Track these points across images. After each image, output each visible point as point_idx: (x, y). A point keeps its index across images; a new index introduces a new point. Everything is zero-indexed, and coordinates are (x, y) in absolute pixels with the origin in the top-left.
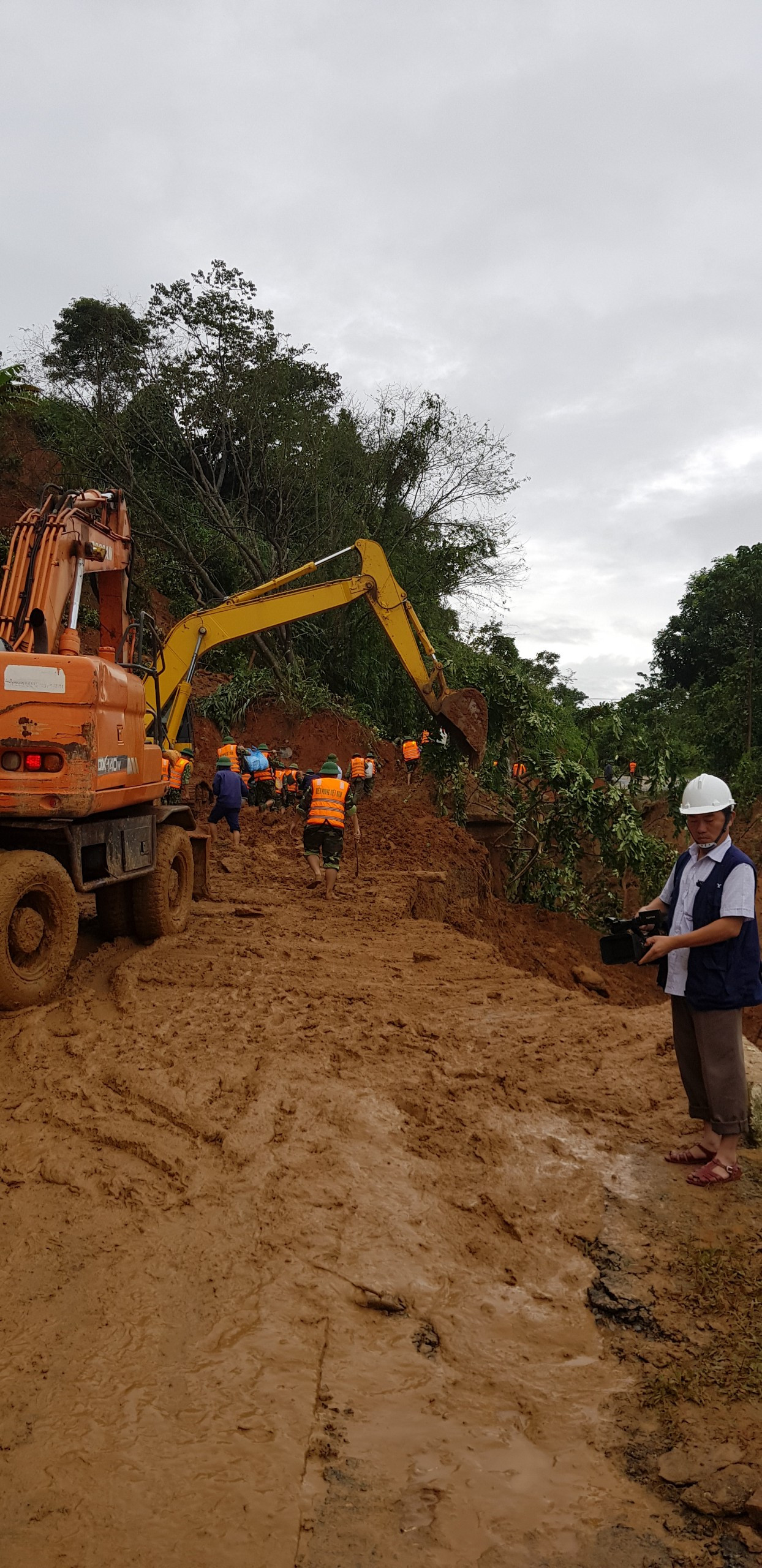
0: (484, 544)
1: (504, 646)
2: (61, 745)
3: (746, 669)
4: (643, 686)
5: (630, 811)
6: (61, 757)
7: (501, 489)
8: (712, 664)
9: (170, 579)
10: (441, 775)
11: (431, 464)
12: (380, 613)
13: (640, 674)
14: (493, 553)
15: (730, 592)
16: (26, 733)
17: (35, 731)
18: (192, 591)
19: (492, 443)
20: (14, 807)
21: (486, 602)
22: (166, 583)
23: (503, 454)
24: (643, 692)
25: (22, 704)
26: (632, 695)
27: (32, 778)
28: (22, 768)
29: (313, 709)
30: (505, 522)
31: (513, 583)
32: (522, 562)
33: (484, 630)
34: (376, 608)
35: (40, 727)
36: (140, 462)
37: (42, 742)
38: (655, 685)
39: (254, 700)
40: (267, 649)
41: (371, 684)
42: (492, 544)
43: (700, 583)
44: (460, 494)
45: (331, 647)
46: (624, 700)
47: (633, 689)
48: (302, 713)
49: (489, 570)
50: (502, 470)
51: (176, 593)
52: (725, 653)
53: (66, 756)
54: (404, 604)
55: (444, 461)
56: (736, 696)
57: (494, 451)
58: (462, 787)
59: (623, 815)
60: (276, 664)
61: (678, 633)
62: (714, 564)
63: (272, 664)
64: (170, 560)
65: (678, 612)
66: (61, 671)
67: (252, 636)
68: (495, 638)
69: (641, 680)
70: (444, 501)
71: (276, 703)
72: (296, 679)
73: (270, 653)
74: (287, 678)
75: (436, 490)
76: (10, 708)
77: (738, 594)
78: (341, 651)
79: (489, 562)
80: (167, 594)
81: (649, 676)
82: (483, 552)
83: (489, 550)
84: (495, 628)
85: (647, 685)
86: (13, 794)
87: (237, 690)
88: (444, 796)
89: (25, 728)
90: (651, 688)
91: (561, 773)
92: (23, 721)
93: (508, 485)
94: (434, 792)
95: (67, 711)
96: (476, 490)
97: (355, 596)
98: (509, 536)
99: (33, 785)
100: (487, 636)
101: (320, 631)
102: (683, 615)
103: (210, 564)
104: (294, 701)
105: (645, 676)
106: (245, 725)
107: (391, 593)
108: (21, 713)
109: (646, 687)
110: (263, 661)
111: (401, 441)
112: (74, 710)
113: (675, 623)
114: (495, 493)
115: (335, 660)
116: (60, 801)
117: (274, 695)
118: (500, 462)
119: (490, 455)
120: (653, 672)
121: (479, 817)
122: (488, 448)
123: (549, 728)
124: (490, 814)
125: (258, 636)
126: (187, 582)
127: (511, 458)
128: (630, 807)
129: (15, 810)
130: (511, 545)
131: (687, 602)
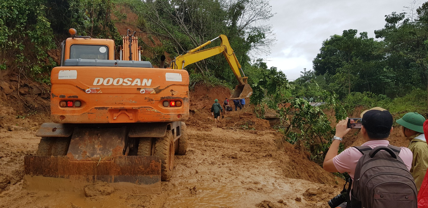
0: (261, 35)
1: (263, 65)
2: (181, 98)
3: (347, 68)
4: (302, 75)
5: (323, 114)
6: (181, 102)
7: (268, 17)
8: (332, 67)
9: (170, 48)
10: (256, 104)
11: (246, 11)
12: (228, 56)
13: (301, 72)
14: (264, 37)
15: (342, 44)
16: (173, 95)
17: (175, 94)
18: (176, 52)
19: (265, 3)
20: (169, 118)
21: (264, 51)
22: (168, 50)
23: (268, 6)
24: (302, 77)
25: (171, 85)
26: (299, 78)
27: (174, 109)
28: (169, 106)
29: (215, 85)
30: (270, 26)
31: (272, 45)
32: (275, 38)
33: (258, 60)
34: (227, 54)
35: (176, 92)
36: (160, 15)
37: (177, 97)
38: (306, 75)
39: (196, 83)
40: (199, 67)
41: (229, 77)
42: (264, 35)
43: (326, 43)
44: (255, 19)
45: (217, 66)
46: (297, 80)
47: (299, 77)
48: (212, 86)
49: (263, 42)
50: (268, 11)
51: (171, 52)
52: (336, 64)
53: (183, 101)
54: (233, 54)
55: (250, 9)
56: (344, 77)
57: (265, 5)
58: (263, 108)
59: (321, 116)
60: (202, 72)
61: (320, 59)
62: (331, 37)
63: (201, 72)
64: (169, 43)
65: (320, 53)
66: (180, 74)
67: (195, 63)
68: (260, 63)
69: (302, 74)
70: (250, 21)
71: (203, 83)
72: (208, 76)
73: (200, 69)
74: (206, 76)
75: (248, 18)
76: (168, 87)
77: (344, 45)
78: (220, 67)
79: (263, 40)
80: (169, 53)
81: (304, 72)
82: (261, 37)
83: (263, 36)
84: (261, 60)
85: (303, 75)
86: (170, 114)
87: (191, 80)
88: (257, 111)
89: (172, 93)
90: (305, 76)
91: (299, 102)
92: (172, 91)
93: (270, 15)
94: (254, 109)
95: (182, 87)
96: (260, 17)
97: (222, 51)
98: (271, 31)
99: (174, 111)
100: (258, 63)
101: (213, 62)
102: (321, 53)
103: (182, 43)
104: (208, 83)
105: (303, 73)
106: (194, 90)
107: (230, 51)
108: (171, 88)
109: (303, 76)
110: (198, 71)
111: (237, 5)
112: (184, 87)
113: (319, 56)
114: (266, 18)
115: (218, 71)
116: (181, 116)
117: (202, 81)
118: (267, 8)
119: (264, 6)
120: (305, 71)
121: (269, 117)
122: (264, 5)
123: (293, 88)
124: (272, 116)
125: (196, 64)
126: (174, 49)
127: (271, 7)
128: (323, 113)
129: (169, 119)
130: (272, 34)
131: (322, 49)
